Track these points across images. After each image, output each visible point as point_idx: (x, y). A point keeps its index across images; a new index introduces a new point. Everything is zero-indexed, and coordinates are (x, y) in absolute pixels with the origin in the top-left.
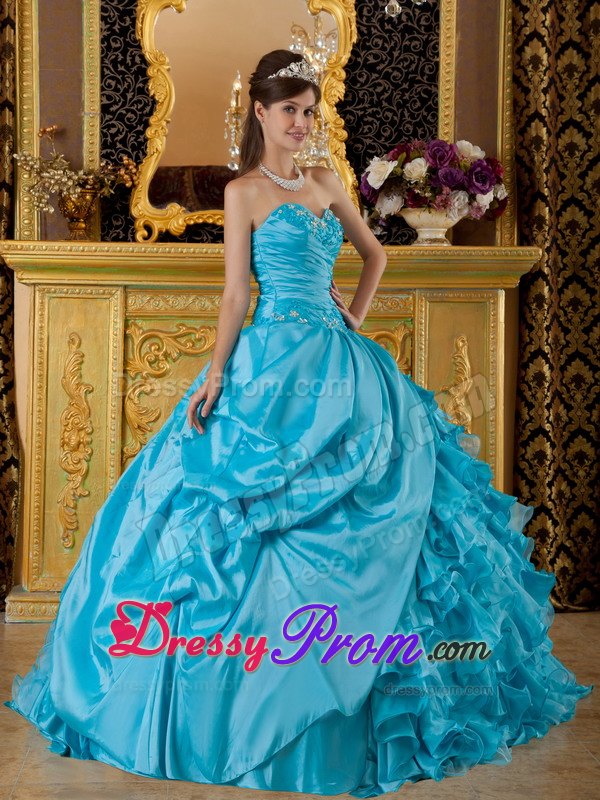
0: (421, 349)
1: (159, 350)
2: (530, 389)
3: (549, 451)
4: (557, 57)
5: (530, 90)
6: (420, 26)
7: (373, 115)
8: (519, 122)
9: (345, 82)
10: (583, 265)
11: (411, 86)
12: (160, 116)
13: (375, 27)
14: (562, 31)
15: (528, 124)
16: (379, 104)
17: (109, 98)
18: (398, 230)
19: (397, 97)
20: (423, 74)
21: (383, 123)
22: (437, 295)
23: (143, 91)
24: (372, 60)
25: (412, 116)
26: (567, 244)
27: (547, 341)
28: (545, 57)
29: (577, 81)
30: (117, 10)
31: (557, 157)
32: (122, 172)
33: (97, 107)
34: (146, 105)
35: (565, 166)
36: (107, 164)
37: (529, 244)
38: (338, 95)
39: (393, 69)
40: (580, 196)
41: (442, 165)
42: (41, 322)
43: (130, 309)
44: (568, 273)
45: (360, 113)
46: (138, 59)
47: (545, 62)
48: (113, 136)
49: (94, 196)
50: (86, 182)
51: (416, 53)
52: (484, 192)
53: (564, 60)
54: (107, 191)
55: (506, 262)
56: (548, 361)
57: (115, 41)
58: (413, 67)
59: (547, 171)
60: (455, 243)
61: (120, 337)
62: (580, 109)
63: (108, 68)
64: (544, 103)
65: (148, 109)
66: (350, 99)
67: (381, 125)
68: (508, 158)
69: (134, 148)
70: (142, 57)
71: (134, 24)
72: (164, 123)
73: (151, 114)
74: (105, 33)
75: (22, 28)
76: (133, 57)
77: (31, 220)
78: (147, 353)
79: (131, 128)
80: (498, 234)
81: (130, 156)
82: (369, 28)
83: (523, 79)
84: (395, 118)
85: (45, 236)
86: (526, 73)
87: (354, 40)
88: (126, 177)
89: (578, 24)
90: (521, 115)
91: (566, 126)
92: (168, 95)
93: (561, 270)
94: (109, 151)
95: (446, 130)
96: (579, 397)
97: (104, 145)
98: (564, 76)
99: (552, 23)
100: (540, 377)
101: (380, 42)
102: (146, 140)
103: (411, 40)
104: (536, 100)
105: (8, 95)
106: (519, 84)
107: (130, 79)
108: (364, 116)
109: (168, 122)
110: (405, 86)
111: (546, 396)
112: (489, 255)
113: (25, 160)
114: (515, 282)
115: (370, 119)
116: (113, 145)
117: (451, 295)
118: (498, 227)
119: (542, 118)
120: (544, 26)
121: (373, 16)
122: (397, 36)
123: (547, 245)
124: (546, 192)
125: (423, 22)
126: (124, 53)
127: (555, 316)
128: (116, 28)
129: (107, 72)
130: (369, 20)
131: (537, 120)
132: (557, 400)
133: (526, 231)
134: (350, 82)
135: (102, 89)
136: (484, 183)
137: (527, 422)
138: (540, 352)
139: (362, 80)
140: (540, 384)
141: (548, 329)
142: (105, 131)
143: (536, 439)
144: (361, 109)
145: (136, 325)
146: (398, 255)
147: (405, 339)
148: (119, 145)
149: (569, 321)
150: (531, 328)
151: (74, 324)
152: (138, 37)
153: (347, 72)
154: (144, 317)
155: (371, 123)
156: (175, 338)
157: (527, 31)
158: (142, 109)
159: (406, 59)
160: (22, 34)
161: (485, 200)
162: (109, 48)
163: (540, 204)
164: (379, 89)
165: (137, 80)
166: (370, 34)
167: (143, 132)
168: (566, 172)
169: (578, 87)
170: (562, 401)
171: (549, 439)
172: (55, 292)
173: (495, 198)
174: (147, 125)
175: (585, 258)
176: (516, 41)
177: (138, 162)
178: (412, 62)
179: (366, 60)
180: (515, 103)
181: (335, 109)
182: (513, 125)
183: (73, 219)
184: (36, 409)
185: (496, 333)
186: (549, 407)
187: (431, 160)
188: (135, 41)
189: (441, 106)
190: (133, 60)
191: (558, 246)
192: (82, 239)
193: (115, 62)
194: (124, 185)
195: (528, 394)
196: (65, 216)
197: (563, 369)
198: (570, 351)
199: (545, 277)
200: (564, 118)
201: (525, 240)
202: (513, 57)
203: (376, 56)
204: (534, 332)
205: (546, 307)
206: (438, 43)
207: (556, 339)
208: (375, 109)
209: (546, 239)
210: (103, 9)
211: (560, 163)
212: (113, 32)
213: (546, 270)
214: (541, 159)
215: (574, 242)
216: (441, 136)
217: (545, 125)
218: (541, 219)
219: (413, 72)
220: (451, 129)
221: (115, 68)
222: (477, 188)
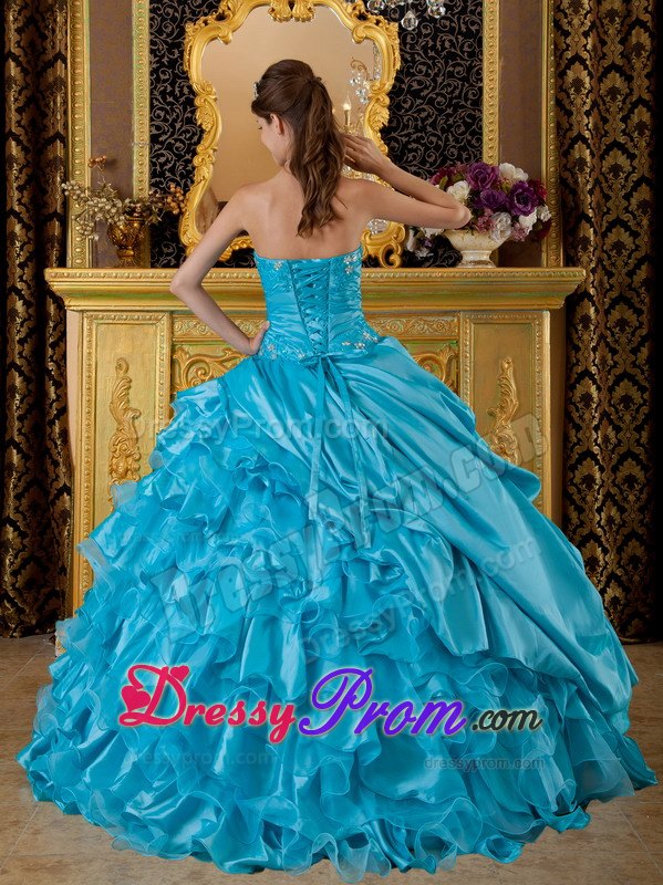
0: (466, 371)
1: (205, 374)
2: (577, 410)
3: (598, 475)
4: (600, 80)
5: (572, 113)
6: (463, 52)
7: (417, 141)
8: (562, 144)
9: (390, 108)
10: (629, 286)
11: (455, 111)
12: (206, 145)
13: (419, 54)
14: (605, 55)
15: (571, 146)
16: (423, 129)
17: (158, 128)
18: (445, 252)
19: (441, 121)
20: (466, 100)
21: (427, 149)
22: (482, 317)
23: (191, 121)
24: (416, 86)
25: (456, 140)
26: (613, 265)
27: (594, 361)
28: (587, 80)
29: (620, 103)
30: (166, 43)
31: (602, 179)
32: (169, 200)
33: (146, 137)
34: (194, 134)
35: (610, 187)
36: (156, 192)
37: (574, 265)
38: (382, 120)
39: (437, 95)
40: (625, 217)
41: (483, 187)
42: (90, 348)
43: (177, 334)
44: (614, 294)
45: (405, 140)
46: (186, 90)
47: (587, 85)
48: (162, 165)
49: (142, 223)
50: (133, 210)
51: (459, 79)
52: (526, 214)
53: (607, 83)
54: (156, 219)
55: (550, 283)
56: (595, 382)
57: (163, 72)
58: (457, 92)
59: (591, 192)
60: (500, 265)
61: (167, 362)
62: (623, 131)
63: (157, 99)
64: (587, 125)
65: (196, 138)
66: (394, 124)
67: (425, 151)
68: (553, 180)
69: (182, 176)
70: (190, 87)
71: (182, 57)
72: (211, 152)
73: (199, 142)
74: (155, 66)
75: (73, 63)
76: (181, 88)
77: (83, 249)
78: (194, 377)
79: (179, 157)
80: (544, 255)
81: (178, 184)
82: (412, 55)
83: (566, 102)
84: (440, 143)
85: (96, 264)
86: (569, 97)
87: (398, 66)
88: (173, 204)
89: (620, 48)
90: (564, 138)
91: (609, 148)
92: (215, 124)
93: (608, 290)
94: (158, 179)
95: (490, 153)
96: (627, 418)
97: (153, 174)
98: (608, 99)
99: (594, 47)
100: (587, 398)
101: (424, 69)
102: (194, 168)
103: (454, 66)
104: (579, 123)
105: (60, 128)
106: (562, 108)
107: (178, 109)
108: (408, 142)
109: (215, 150)
110: (450, 111)
111: (594, 417)
112: (533, 276)
113: (72, 189)
114: (560, 303)
115: (414, 145)
116: (162, 174)
117: (496, 317)
118: (544, 249)
119: (585, 140)
120: (586, 50)
121: (417, 43)
122: (440, 63)
123: (593, 265)
124: (590, 213)
125: (466, 49)
126: (173, 84)
127: (602, 337)
128: (165, 60)
129: (156, 103)
130: (412, 47)
131: (580, 142)
132: (605, 422)
133: (572, 253)
134: (394, 108)
135: (151, 120)
136: (526, 204)
137: (575, 444)
138: (586, 373)
139: (406, 106)
140: (588, 405)
141: (595, 349)
142: (154, 160)
143: (584, 462)
144: (406, 135)
145: (183, 350)
146: (442, 277)
147: (450, 361)
148: (168, 174)
149: (616, 341)
150: (577, 349)
151: (122, 350)
152: (186, 69)
153: (391, 98)
154: (190, 342)
155: (416, 150)
156: (221, 362)
157: (569, 55)
158: (190, 138)
159: (449, 85)
160: (73, 69)
161: (528, 221)
162: (158, 80)
163: (583, 224)
164: (423, 115)
165: (185, 109)
166: (414, 61)
167: (191, 161)
168: (611, 194)
169: (621, 109)
170: (611, 422)
171: (597, 462)
172: (102, 319)
173: (539, 220)
174: (195, 153)
175: (632, 278)
176: (558, 65)
177: (186, 190)
178: (456, 88)
179: (410, 86)
180: (558, 126)
181: (379, 134)
182: (557, 147)
183: (122, 247)
184: (85, 435)
185: (541, 354)
186: (596, 428)
187: (473, 183)
188: (184, 72)
189: (485, 130)
190: (181, 91)
191: (604, 267)
192: (130, 265)
193: (163, 94)
194: (171, 212)
195: (575, 415)
196: (114, 244)
197: (611, 389)
198: (618, 371)
199: (590, 297)
200: (608, 140)
201: (571, 261)
202: (556, 81)
203: (420, 83)
204: (580, 353)
205: (592, 328)
206: (481, 69)
207: (603, 360)
208: (419, 134)
209: (592, 260)
210: (152, 43)
211: (604, 185)
212: (162, 65)
213: (592, 291)
214: (585, 181)
215: (620, 263)
216: (486, 159)
217: (588, 147)
218: (586, 240)
219: (456, 98)
220: (495, 153)
221: (164, 99)
222: (519, 210)
